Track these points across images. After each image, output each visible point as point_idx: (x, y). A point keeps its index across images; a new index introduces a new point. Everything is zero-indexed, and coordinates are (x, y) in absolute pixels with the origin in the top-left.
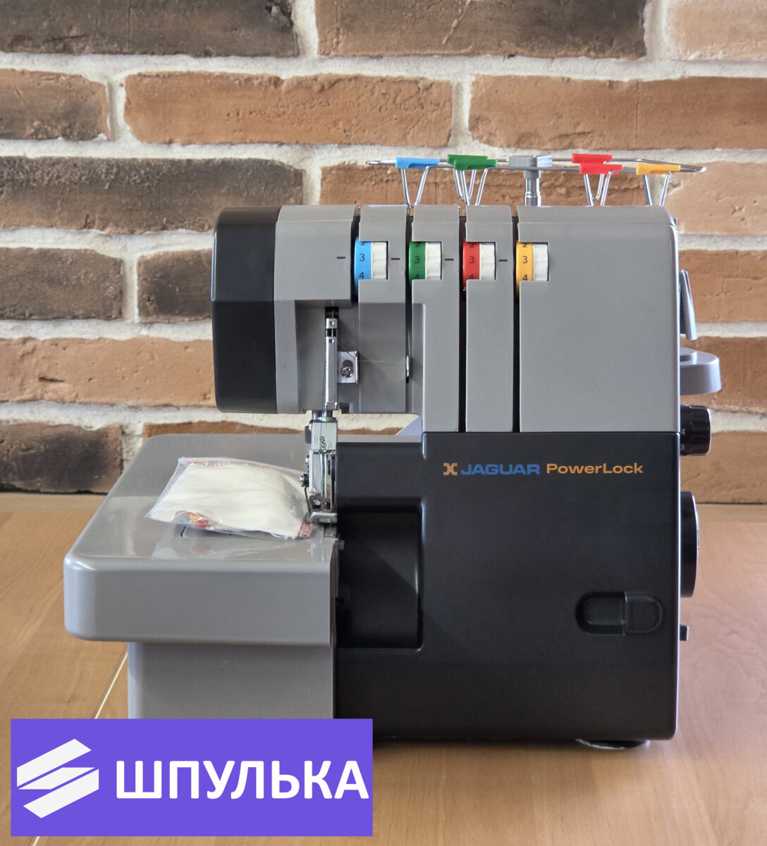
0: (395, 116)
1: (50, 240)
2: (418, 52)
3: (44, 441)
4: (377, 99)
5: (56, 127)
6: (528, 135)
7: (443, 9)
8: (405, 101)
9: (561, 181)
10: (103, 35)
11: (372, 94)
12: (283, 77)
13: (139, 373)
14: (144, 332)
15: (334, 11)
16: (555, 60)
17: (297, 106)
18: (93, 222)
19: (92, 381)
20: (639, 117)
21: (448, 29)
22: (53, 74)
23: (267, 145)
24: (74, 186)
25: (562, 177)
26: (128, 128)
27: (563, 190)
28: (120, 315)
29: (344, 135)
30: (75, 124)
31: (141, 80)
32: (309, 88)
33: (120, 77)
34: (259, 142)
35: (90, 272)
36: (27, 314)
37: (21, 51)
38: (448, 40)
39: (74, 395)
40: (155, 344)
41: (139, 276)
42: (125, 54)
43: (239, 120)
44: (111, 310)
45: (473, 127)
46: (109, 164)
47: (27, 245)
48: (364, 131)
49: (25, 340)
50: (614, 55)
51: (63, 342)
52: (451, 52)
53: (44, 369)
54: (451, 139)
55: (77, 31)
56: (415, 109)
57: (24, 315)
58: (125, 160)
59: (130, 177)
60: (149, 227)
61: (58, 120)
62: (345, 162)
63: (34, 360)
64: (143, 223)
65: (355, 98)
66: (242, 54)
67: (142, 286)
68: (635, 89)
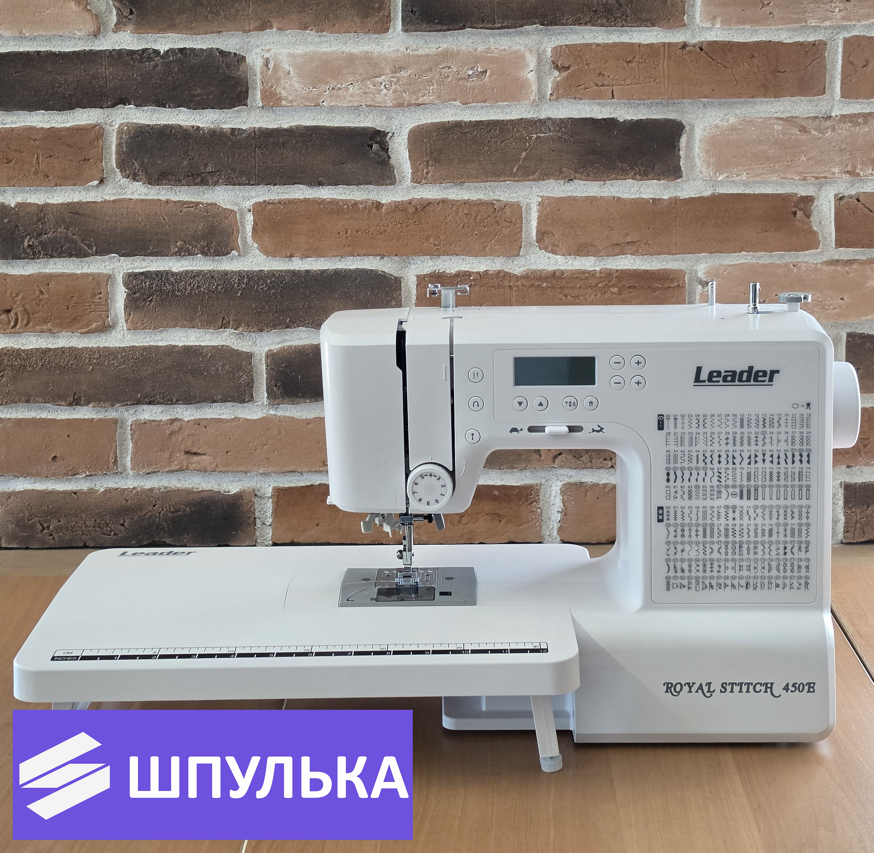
0: (476, 233)
1: (192, 338)
2: (493, 179)
3: (190, 504)
4: (461, 219)
5: (196, 246)
6: (586, 245)
7: (514, 144)
8: (483, 220)
9: (613, 282)
10: (234, 170)
11: (457, 215)
12: (383, 202)
13: (268, 446)
14: (272, 412)
15: (424, 147)
16: (607, 182)
17: (395, 225)
18: (229, 323)
19: (228, 454)
20: (678, 228)
21: (518, 160)
22: (192, 203)
23: (371, 257)
24: (211, 294)
25: (614, 279)
26: (256, 245)
27: (616, 290)
28: (251, 399)
29: (435, 248)
30: (212, 243)
31: (266, 206)
32: (405, 210)
33: (249, 204)
34: (365, 255)
35: (226, 364)
36: (174, 400)
37: (166, 184)
38: (518, 169)
39: (214, 465)
40: (282, 422)
41: (268, 366)
42: (252, 185)
43: (348, 237)
44: (244, 396)
45: (539, 240)
46: (241, 274)
47: (173, 343)
48: (451, 245)
49: (173, 421)
50: (656, 178)
51: (205, 422)
52: (521, 178)
53: (188, 444)
54: (522, 249)
55: (212, 168)
56: (492, 226)
57: (172, 401)
58: (254, 272)
59: (258, 286)
60: (274, 327)
61: (197, 240)
62: (436, 270)
63: (180, 437)
64: (270, 323)
65: (443, 218)
66: (348, 184)
67: (270, 374)
68: (673, 205)
